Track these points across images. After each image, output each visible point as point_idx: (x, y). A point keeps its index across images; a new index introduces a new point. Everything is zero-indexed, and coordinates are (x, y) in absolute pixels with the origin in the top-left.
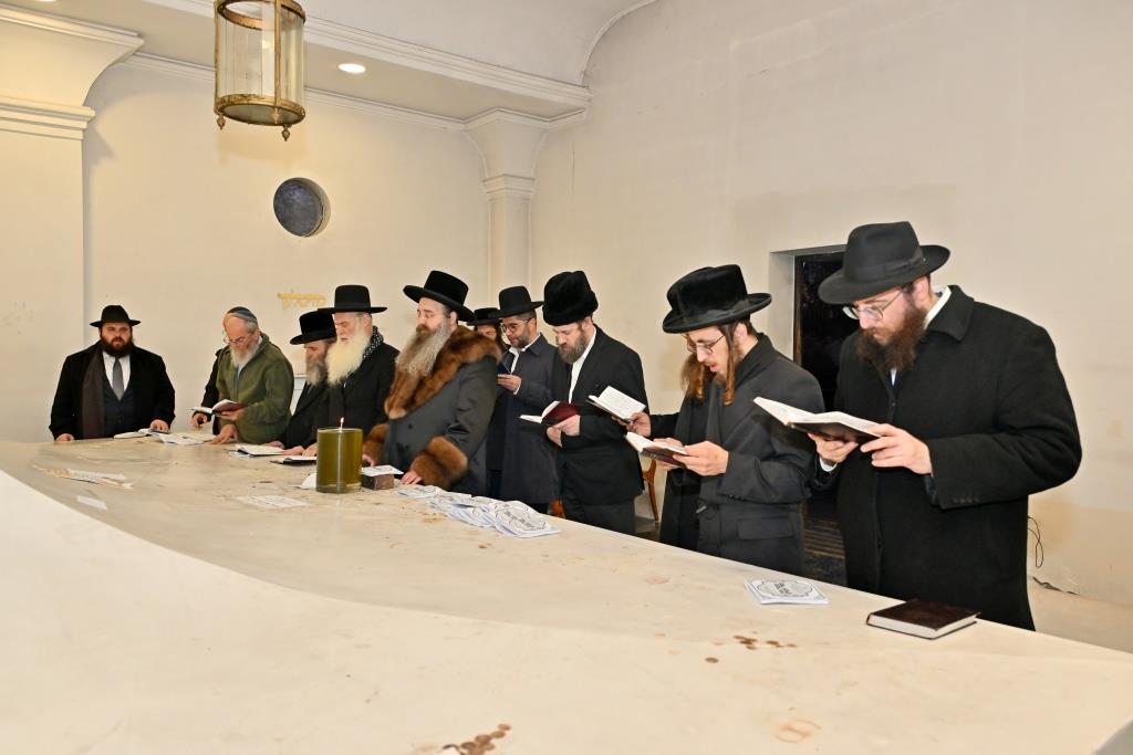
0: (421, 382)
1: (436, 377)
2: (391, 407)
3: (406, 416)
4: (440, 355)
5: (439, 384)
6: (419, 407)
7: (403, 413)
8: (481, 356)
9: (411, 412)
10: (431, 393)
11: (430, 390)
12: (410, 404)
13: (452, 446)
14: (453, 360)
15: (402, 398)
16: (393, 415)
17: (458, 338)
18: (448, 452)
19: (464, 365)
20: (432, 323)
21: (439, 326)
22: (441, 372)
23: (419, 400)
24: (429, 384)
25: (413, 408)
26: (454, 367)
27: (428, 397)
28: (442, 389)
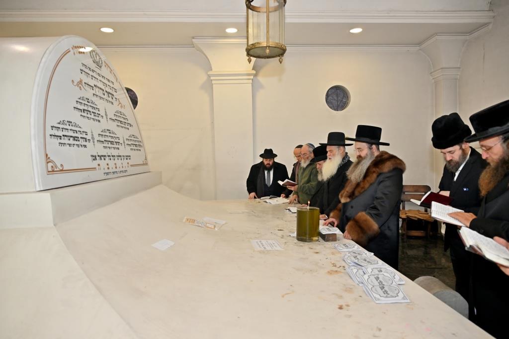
0: (358, 185)
1: (366, 181)
2: (342, 196)
3: (350, 202)
4: (368, 169)
5: (367, 185)
6: (357, 197)
7: (348, 200)
8: (392, 168)
9: (353, 199)
10: (363, 190)
11: (362, 188)
12: (352, 195)
13: (368, 217)
14: (374, 172)
15: (347, 192)
16: (343, 201)
17: (379, 159)
18: (366, 221)
19: (379, 174)
20: (363, 154)
21: (367, 155)
22: (368, 179)
23: (356, 193)
24: (362, 185)
25: (354, 197)
26: (375, 175)
27: (362, 191)
28: (368, 188)
